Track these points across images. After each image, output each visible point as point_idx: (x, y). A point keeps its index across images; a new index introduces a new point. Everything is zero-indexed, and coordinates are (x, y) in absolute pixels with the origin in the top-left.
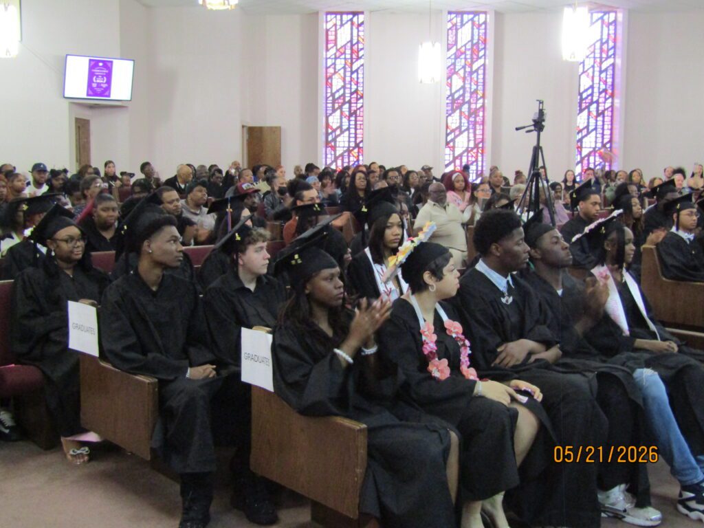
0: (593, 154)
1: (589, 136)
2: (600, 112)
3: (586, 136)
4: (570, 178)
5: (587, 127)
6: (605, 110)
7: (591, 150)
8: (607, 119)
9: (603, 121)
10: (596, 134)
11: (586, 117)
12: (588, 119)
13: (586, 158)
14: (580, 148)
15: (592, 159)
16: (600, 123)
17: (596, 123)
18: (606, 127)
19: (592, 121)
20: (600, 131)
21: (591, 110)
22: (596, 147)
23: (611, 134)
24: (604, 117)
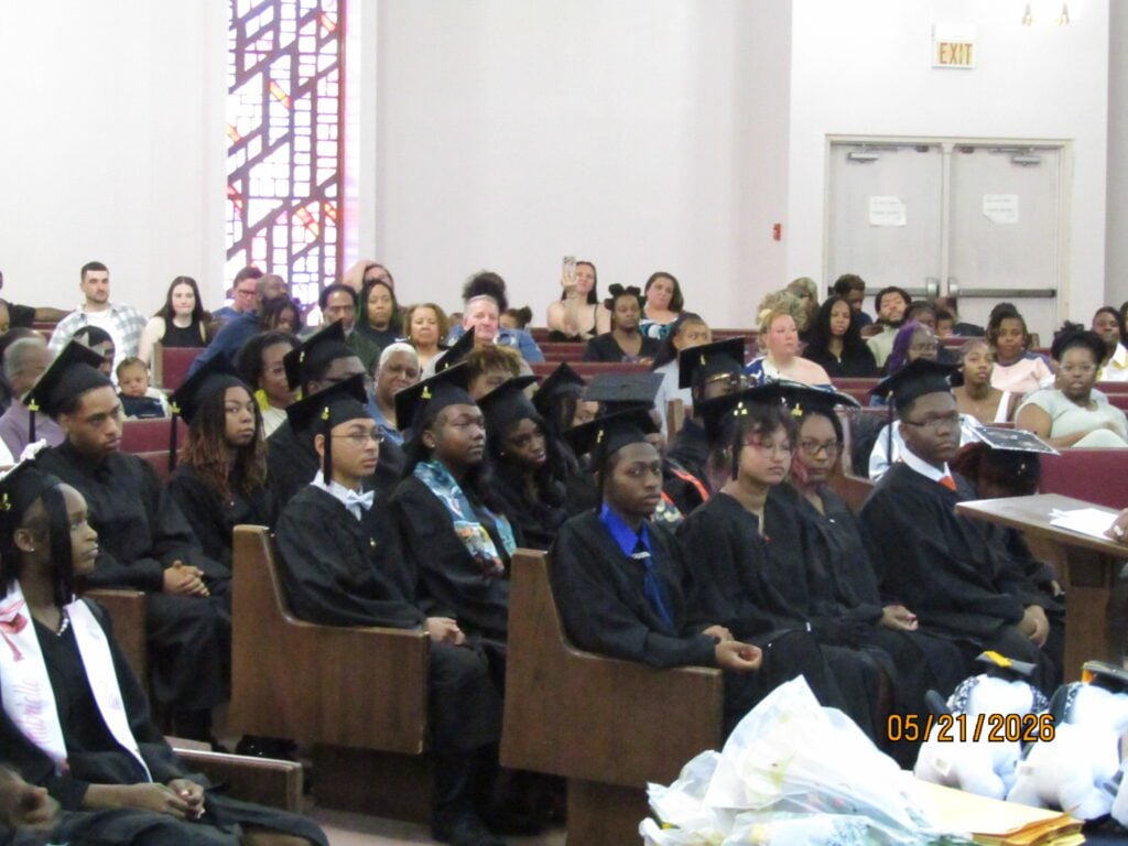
0: (282, 219)
1: (267, 160)
2: (302, 82)
3: (258, 159)
4: (184, 304)
5: (263, 130)
6: (319, 75)
7: (278, 204)
8: (328, 107)
9: (314, 113)
10: (292, 153)
11: (260, 99)
12: (266, 103)
13: (263, 232)
14: (241, 198)
15: (280, 234)
16: (303, 119)
17: (291, 118)
18: (322, 132)
19: (278, 112)
20: (302, 143)
21: (273, 75)
22: (291, 197)
23: (340, 156)
24: (314, 99)
